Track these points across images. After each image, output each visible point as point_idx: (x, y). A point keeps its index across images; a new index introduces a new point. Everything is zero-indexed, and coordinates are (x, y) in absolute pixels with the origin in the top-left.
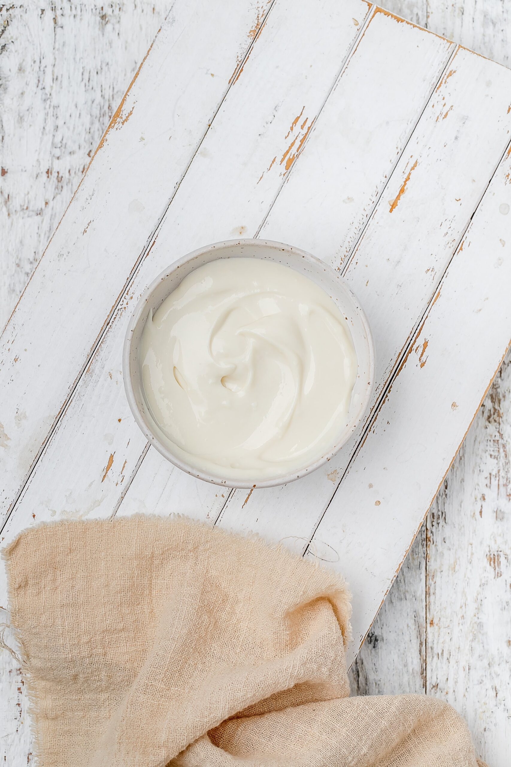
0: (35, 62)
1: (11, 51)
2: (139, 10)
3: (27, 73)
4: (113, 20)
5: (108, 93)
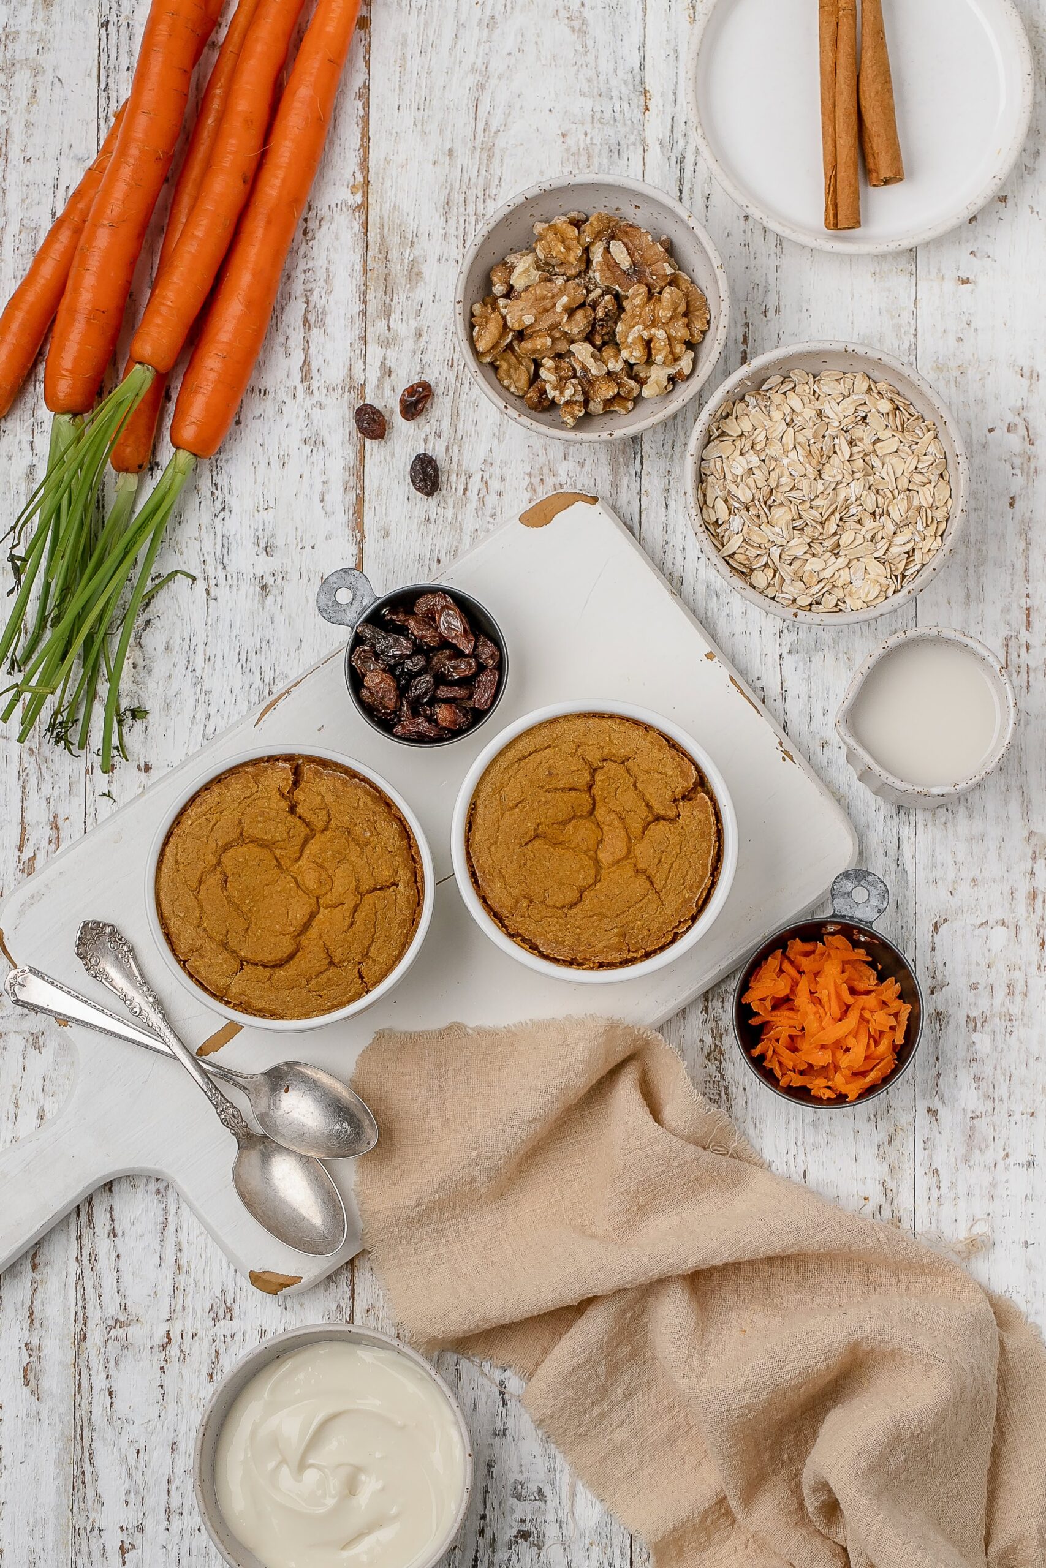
0: (184, 640)
1: (157, 628)
2: (305, 579)
3: (174, 652)
4: (275, 591)
5: (268, 676)
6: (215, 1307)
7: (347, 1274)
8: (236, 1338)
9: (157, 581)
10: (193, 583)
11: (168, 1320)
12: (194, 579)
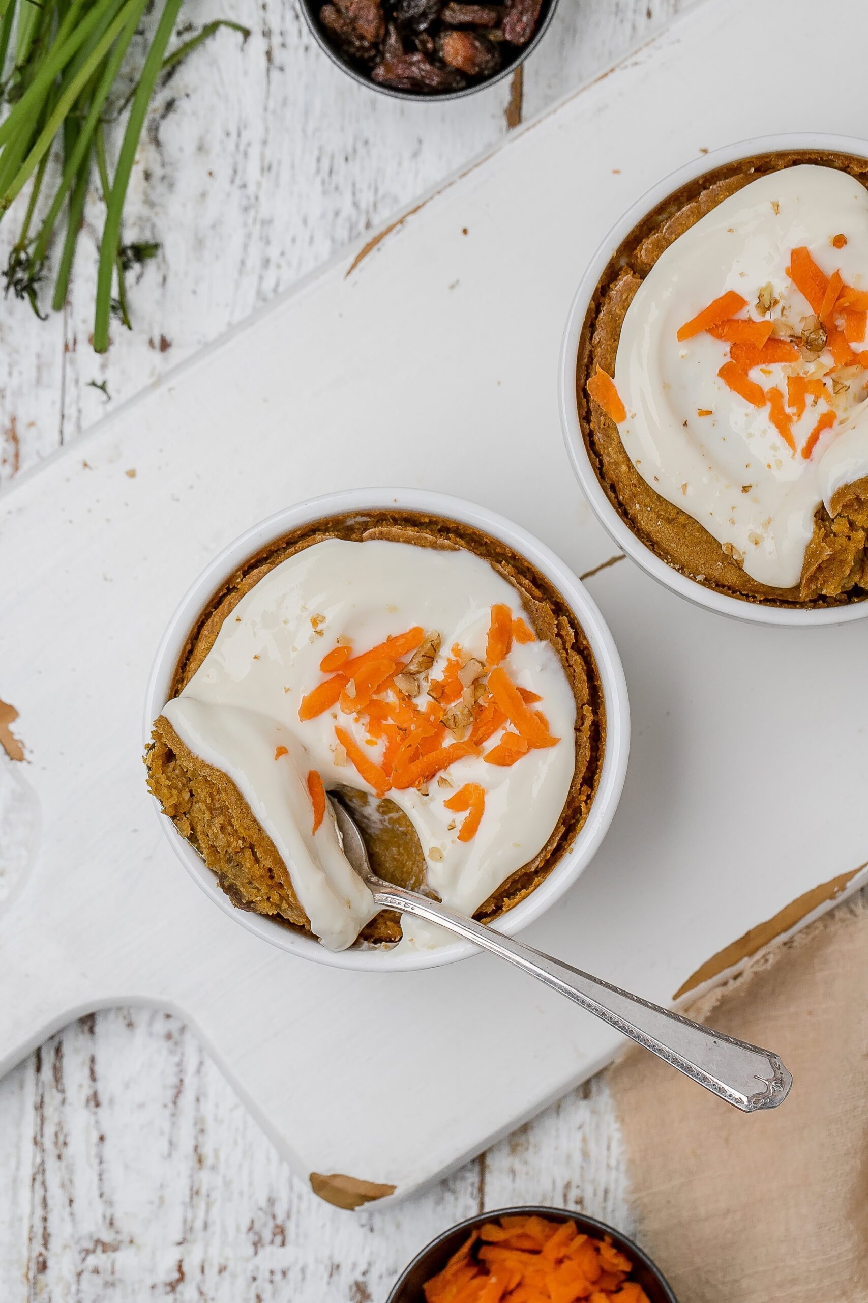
6: (257, 1226)
7: (473, 1177)
8: (290, 1275)
9: (187, 37)
10: (245, 41)
11: (180, 1244)
12: (246, 33)
